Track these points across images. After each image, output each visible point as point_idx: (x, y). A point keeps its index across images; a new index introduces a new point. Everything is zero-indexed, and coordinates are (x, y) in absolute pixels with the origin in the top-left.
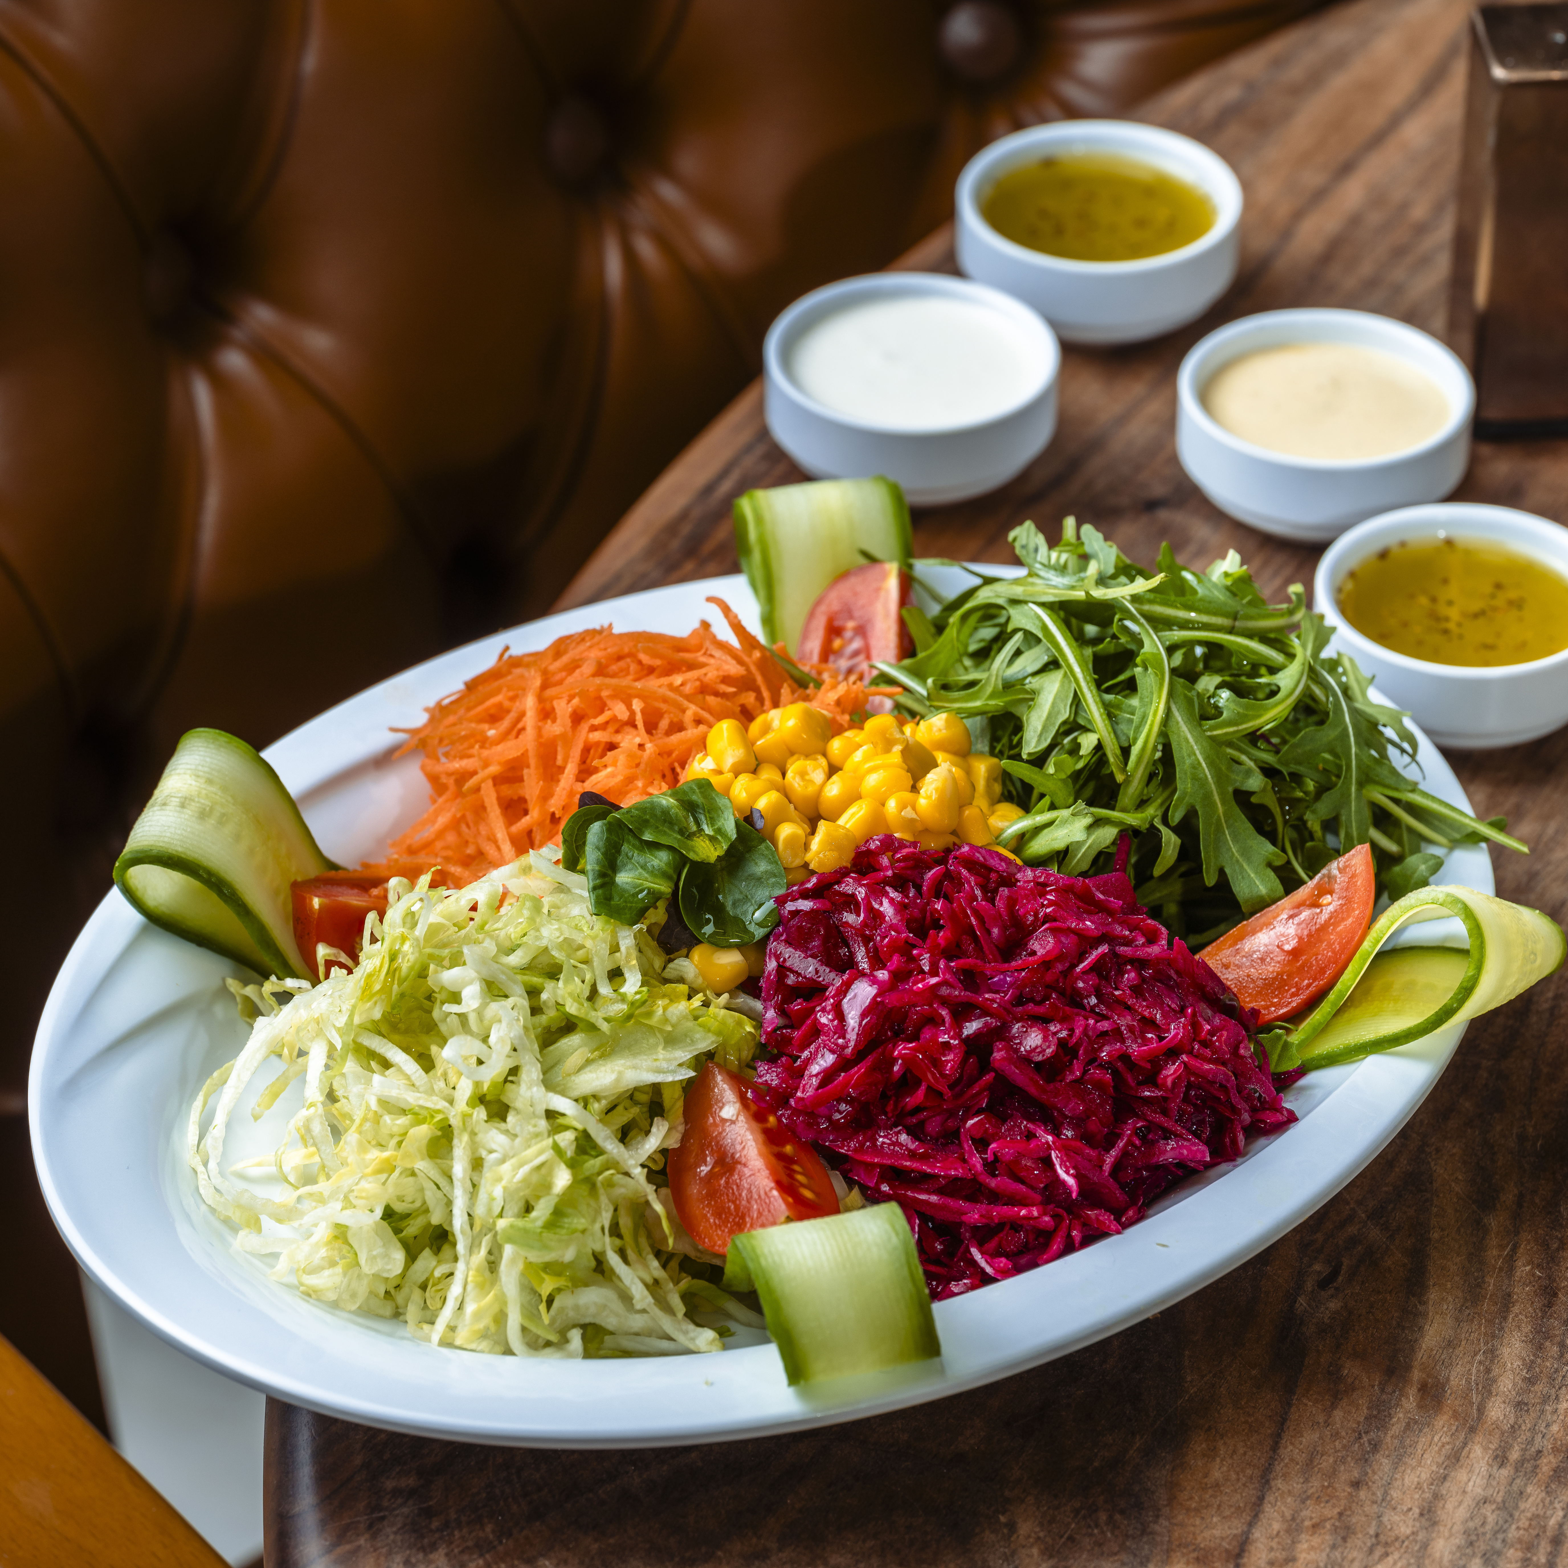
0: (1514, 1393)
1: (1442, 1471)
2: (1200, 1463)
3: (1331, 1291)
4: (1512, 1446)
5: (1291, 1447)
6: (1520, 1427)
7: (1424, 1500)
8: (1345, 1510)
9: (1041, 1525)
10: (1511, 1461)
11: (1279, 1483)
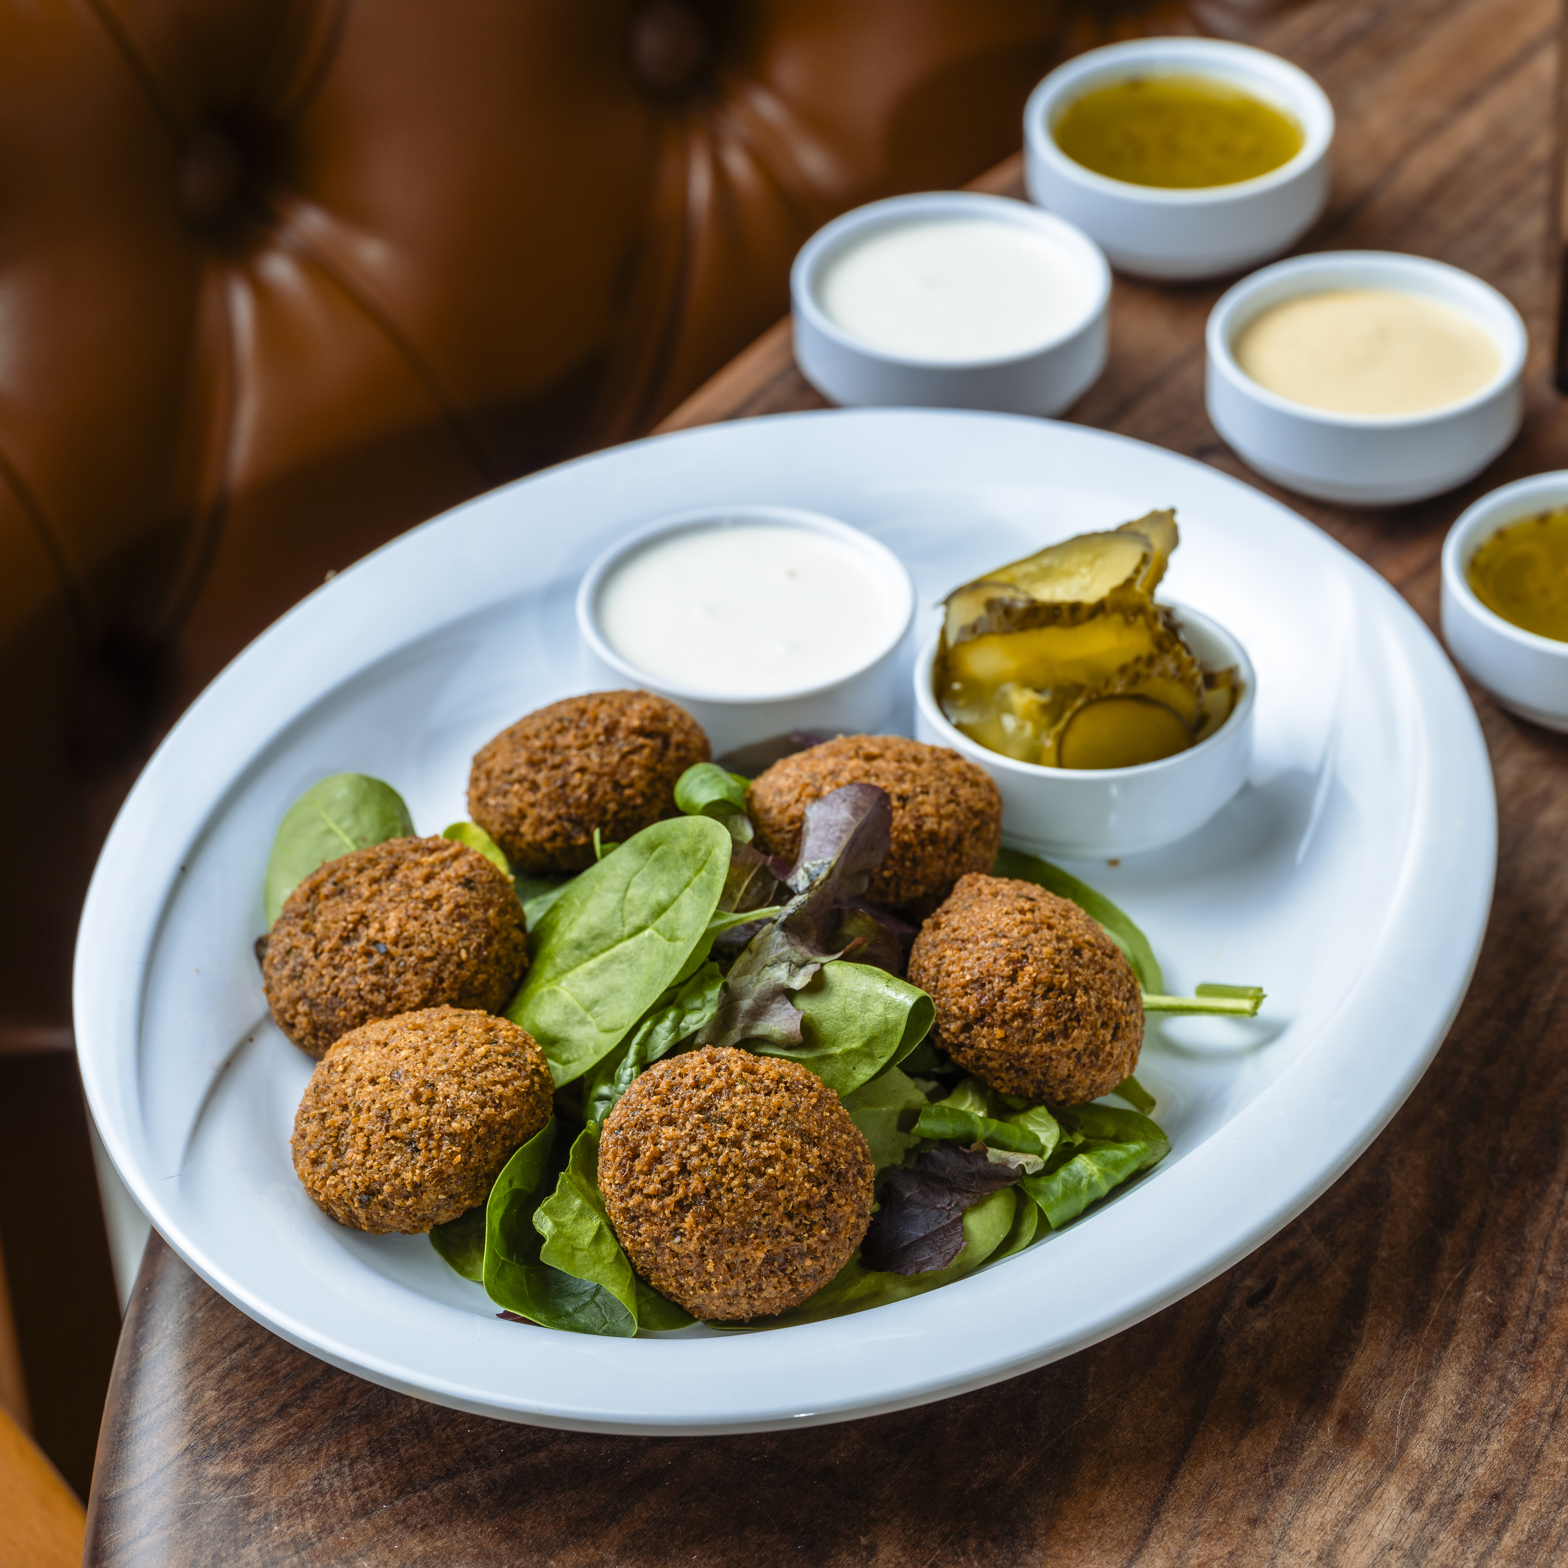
0: (1442, 1430)
1: (1349, 1512)
2: (1087, 1490)
3: (1260, 1310)
4: (1430, 1488)
5: (1189, 1478)
6: (1443, 1467)
7: (1324, 1542)
8: (1237, 1549)
9: (904, 1549)
10: (1427, 1504)
11: (1169, 1516)
